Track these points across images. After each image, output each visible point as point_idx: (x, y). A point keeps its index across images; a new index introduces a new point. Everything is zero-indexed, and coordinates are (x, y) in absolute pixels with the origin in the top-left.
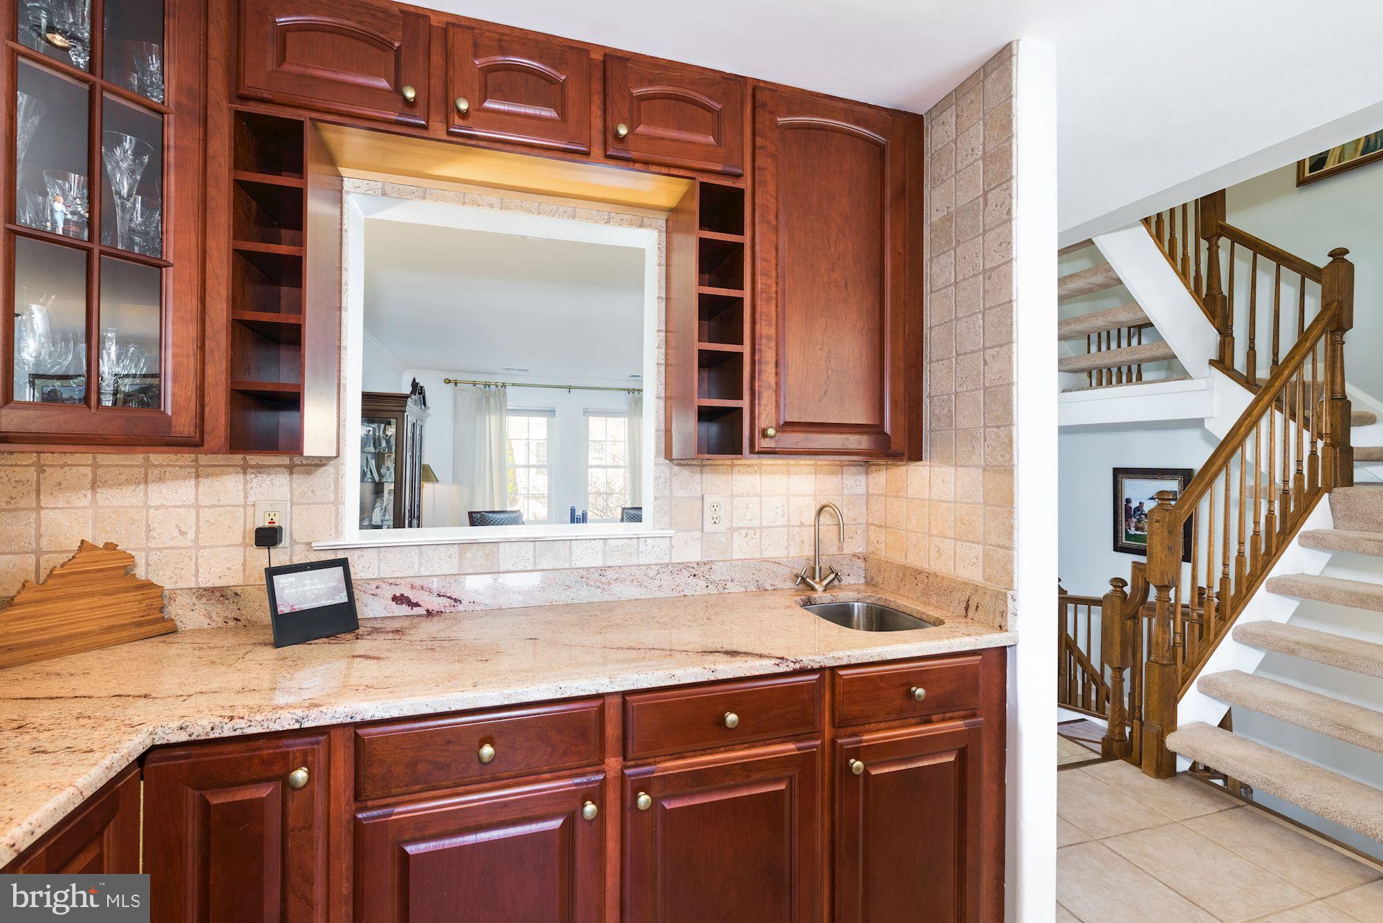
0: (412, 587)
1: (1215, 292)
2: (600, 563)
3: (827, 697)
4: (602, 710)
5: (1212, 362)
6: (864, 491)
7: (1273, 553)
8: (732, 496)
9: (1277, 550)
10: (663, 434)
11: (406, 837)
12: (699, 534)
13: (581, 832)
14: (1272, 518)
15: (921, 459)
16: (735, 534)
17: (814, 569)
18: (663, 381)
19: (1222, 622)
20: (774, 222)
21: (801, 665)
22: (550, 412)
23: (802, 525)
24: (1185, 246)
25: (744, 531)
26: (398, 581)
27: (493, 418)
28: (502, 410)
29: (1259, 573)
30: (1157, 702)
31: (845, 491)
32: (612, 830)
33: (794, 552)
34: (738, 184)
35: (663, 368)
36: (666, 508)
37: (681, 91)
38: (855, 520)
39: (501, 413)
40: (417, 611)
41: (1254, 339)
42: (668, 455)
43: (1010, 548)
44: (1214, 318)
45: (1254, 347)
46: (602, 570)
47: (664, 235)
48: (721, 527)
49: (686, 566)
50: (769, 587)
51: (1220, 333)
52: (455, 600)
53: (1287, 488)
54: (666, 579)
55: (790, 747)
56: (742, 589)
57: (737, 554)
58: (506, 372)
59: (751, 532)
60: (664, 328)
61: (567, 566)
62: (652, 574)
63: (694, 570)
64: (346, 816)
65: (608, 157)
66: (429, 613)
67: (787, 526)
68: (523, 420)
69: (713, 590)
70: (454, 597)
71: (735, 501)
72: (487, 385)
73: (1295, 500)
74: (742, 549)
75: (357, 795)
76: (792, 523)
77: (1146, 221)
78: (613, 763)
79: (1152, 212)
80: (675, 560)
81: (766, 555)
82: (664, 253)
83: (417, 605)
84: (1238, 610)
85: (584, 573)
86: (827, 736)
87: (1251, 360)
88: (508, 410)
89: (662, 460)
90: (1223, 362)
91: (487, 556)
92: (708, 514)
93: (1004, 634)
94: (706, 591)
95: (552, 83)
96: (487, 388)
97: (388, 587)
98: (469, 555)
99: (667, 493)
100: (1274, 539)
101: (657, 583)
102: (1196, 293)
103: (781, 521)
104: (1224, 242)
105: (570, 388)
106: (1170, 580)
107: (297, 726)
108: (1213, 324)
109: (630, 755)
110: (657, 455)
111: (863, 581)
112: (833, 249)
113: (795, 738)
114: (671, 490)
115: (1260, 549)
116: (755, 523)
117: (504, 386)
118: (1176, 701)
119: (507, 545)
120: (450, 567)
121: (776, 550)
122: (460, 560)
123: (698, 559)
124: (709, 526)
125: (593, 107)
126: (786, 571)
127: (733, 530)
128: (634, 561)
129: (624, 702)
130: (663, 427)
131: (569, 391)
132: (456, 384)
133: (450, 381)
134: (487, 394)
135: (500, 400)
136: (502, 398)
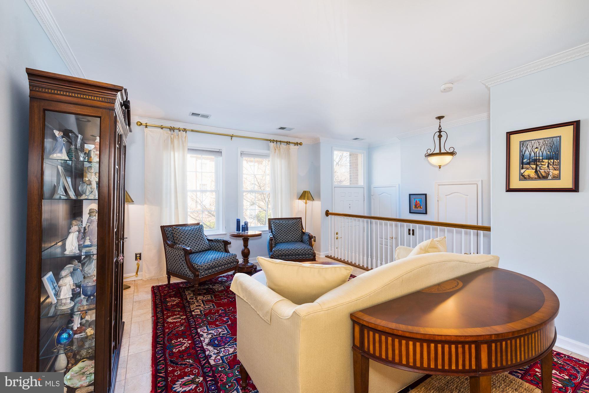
72: (172, 129)
96: (172, 131)
105: (232, 136)
131: (231, 139)
132: (146, 126)
133: (141, 124)
134: (172, 136)
135: (182, 141)
136: (184, 140)
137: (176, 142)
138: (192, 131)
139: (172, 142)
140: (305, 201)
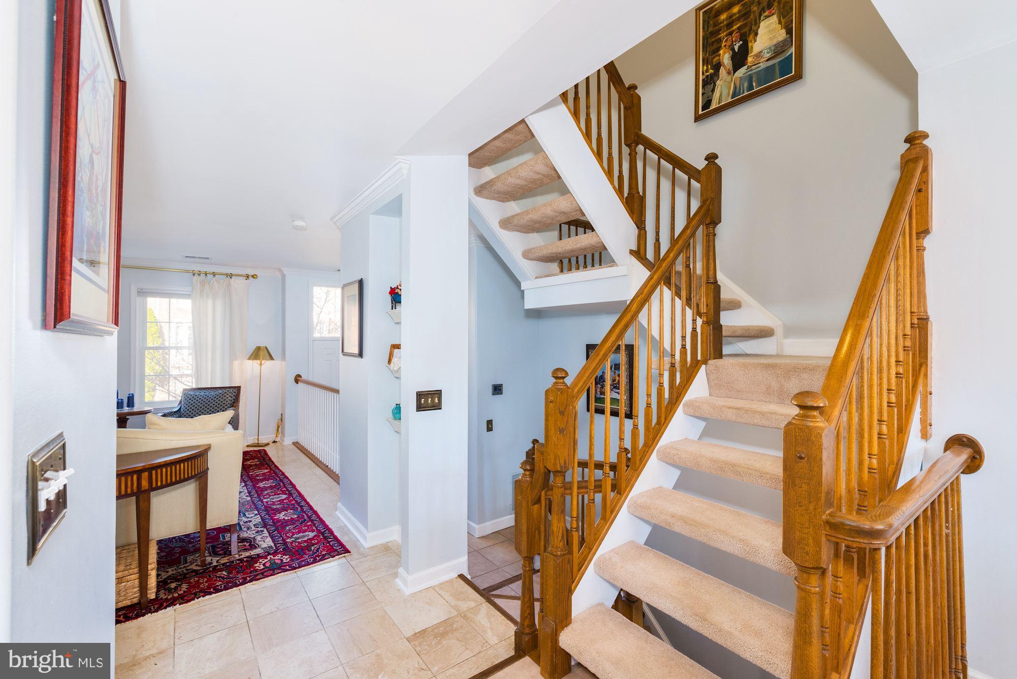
1: (634, 192)
5: (632, 252)
7: (663, 423)
9: (665, 419)
14: (661, 390)
19: (619, 495)
24: (610, 147)
29: (650, 443)
30: (552, 597)
41: (659, 232)
44: (633, 214)
45: (659, 239)
51: (638, 228)
53: (673, 362)
73: (681, 372)
84: (632, 482)
87: (657, 250)
90: (639, 254)
100: (663, 409)
102: (619, 191)
104: (641, 148)
106: (562, 464)
108: (632, 218)
115: (651, 421)
118: (570, 592)
140: (259, 361)
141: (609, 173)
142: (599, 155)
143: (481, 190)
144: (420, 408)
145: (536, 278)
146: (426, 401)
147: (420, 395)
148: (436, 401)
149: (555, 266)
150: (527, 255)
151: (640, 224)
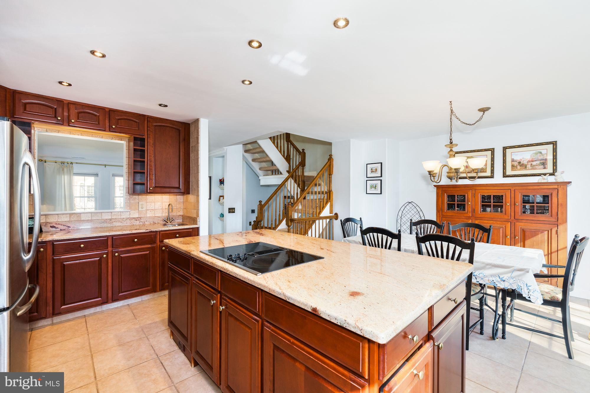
0: (56, 224)
1: (288, 156)
2: (110, 218)
3: (158, 237)
4: (107, 239)
5: (287, 171)
6: (183, 201)
8: (147, 202)
10: (127, 188)
11: (64, 261)
12: (138, 211)
13: (103, 260)
15: (189, 194)
16: (148, 211)
17: (168, 218)
18: (128, 176)
20: (152, 146)
21: (151, 230)
22: (96, 175)
23: (166, 209)
24: (281, 144)
25: (150, 210)
26: (52, 223)
27: (66, 177)
28: (71, 173)
31: (178, 201)
32: (110, 261)
33: (164, 215)
34: (144, 137)
35: (127, 173)
36: (129, 205)
37: (129, 118)
38: (180, 207)
39: (70, 175)
40: (57, 229)
41: (293, 166)
42: (129, 193)
43: (198, 210)
44: (287, 161)
46: (110, 220)
47: (128, 143)
48: (144, 209)
49: (134, 218)
50: (156, 223)
52: (69, 227)
54: (128, 221)
55: (149, 246)
56: (149, 223)
57: (148, 215)
58: (73, 158)
59: (152, 211)
60: (128, 164)
61: (101, 219)
62: (124, 220)
63: (136, 219)
64: (51, 258)
65: (110, 131)
66: (61, 230)
67: (162, 209)
68: (82, 178)
69: (141, 223)
70: (68, 226)
71: (147, 204)
72: (63, 163)
74: (149, 214)
75: (53, 254)
76: (163, 208)
77: (270, 138)
78: (110, 249)
79: (272, 136)
80: (131, 217)
81: (156, 216)
82: (128, 147)
83: (57, 228)
85: (105, 220)
86: (158, 244)
88: (74, 173)
89: (127, 194)
90: (289, 171)
91: (78, 216)
92: (140, 206)
93: (197, 225)
94: (139, 224)
95: (96, 116)
96: (63, 164)
97: (49, 224)
98: (72, 216)
99: (129, 202)
101: (126, 222)
102: (283, 156)
103: (160, 208)
105: (105, 166)
106: (261, 220)
107: (41, 241)
109: (114, 247)
110: (126, 193)
111: (182, 221)
112: (167, 151)
113: (151, 244)
114: (130, 201)
116: (153, 208)
117: (72, 163)
119: (83, 214)
120: (67, 219)
121: (159, 214)
122: (70, 217)
123: (137, 216)
124: (140, 209)
125: (106, 121)
126: (162, 219)
127: (147, 210)
128: (120, 217)
129: (113, 238)
130: (127, 187)
131: (105, 167)
132: (45, 162)
133: (42, 160)
134: (63, 167)
135: (70, 170)
136: (71, 169)
137: (65, 170)
138: (76, 163)
139: (63, 170)
141: (280, 152)
142: (277, 147)
143: (246, 151)
144: (229, 212)
145: (264, 176)
146: (231, 210)
147: (229, 209)
148: (234, 210)
149: (270, 172)
150: (260, 169)
151: (289, 163)
